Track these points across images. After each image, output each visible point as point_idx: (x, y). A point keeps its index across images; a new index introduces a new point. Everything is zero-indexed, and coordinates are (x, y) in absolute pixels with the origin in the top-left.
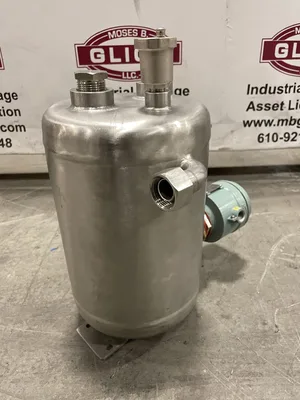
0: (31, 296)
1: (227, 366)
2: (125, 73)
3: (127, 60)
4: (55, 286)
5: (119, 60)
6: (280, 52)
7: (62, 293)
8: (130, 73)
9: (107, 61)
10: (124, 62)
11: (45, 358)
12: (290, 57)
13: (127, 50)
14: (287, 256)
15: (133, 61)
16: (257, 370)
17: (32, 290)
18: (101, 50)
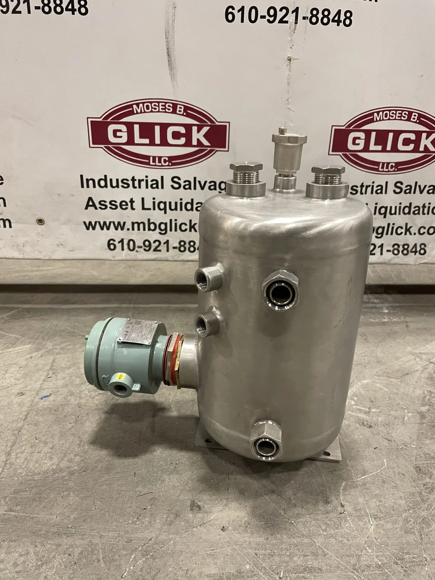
0: (11, 464)
1: (277, 559)
2: (154, 158)
3: (158, 141)
4: (46, 449)
5: (147, 141)
6: (354, 143)
7: (55, 460)
8: (160, 158)
9: (131, 141)
10: (152, 143)
11: (32, 550)
12: (366, 149)
13: (157, 129)
14: (360, 411)
15: (164, 143)
16: (316, 564)
17: (13, 455)
18: (124, 128)
